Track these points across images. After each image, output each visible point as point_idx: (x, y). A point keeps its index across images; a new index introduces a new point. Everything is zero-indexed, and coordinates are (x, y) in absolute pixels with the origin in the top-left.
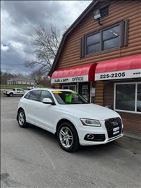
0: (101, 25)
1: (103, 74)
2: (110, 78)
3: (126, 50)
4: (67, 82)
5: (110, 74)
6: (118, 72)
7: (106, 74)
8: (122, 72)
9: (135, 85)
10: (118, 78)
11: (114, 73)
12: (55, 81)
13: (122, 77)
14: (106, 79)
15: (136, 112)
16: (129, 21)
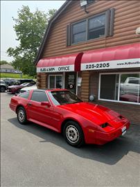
0: (87, 13)
1: (89, 64)
2: (95, 68)
3: (111, 40)
4: (53, 71)
5: (95, 64)
6: (103, 63)
7: (91, 64)
8: (106, 62)
9: (118, 75)
10: (103, 68)
11: (99, 63)
12: (41, 70)
13: (106, 68)
14: (92, 69)
15: (118, 101)
16: (115, 10)
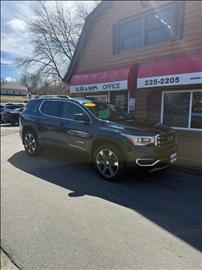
1: (149, 79)
2: (158, 85)
4: (96, 90)
5: (159, 78)
6: (169, 77)
7: (153, 78)
8: (175, 76)
9: (189, 93)
10: (170, 84)
11: (164, 77)
12: (77, 89)
13: (175, 84)
14: (153, 86)
